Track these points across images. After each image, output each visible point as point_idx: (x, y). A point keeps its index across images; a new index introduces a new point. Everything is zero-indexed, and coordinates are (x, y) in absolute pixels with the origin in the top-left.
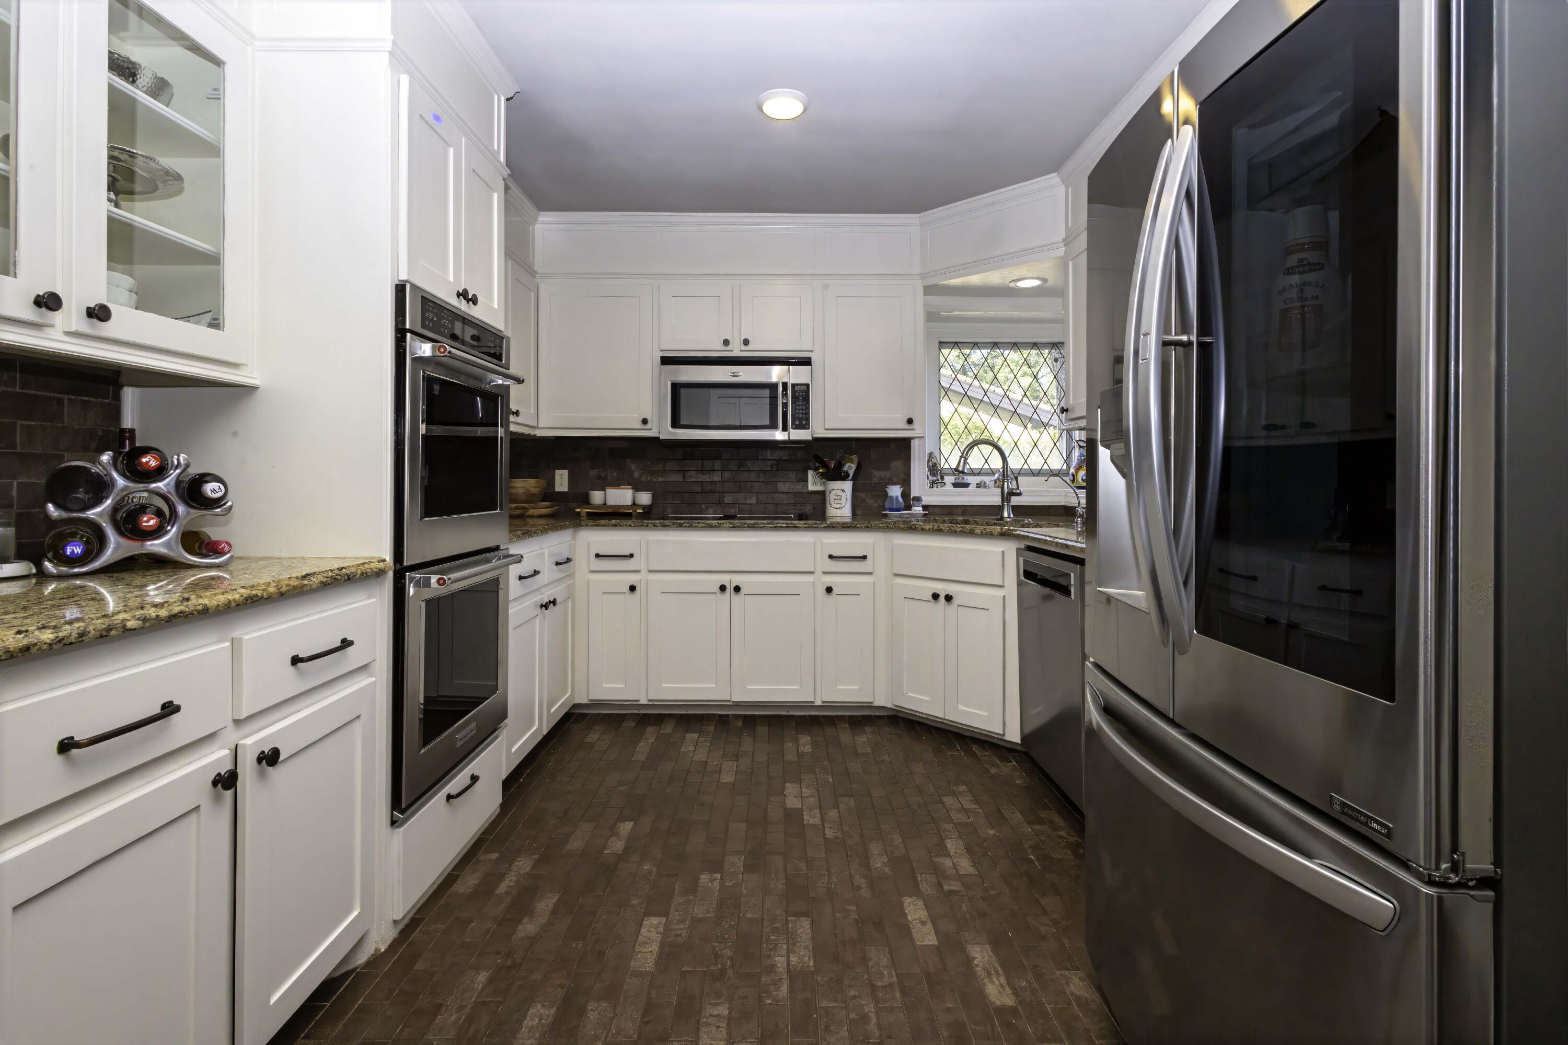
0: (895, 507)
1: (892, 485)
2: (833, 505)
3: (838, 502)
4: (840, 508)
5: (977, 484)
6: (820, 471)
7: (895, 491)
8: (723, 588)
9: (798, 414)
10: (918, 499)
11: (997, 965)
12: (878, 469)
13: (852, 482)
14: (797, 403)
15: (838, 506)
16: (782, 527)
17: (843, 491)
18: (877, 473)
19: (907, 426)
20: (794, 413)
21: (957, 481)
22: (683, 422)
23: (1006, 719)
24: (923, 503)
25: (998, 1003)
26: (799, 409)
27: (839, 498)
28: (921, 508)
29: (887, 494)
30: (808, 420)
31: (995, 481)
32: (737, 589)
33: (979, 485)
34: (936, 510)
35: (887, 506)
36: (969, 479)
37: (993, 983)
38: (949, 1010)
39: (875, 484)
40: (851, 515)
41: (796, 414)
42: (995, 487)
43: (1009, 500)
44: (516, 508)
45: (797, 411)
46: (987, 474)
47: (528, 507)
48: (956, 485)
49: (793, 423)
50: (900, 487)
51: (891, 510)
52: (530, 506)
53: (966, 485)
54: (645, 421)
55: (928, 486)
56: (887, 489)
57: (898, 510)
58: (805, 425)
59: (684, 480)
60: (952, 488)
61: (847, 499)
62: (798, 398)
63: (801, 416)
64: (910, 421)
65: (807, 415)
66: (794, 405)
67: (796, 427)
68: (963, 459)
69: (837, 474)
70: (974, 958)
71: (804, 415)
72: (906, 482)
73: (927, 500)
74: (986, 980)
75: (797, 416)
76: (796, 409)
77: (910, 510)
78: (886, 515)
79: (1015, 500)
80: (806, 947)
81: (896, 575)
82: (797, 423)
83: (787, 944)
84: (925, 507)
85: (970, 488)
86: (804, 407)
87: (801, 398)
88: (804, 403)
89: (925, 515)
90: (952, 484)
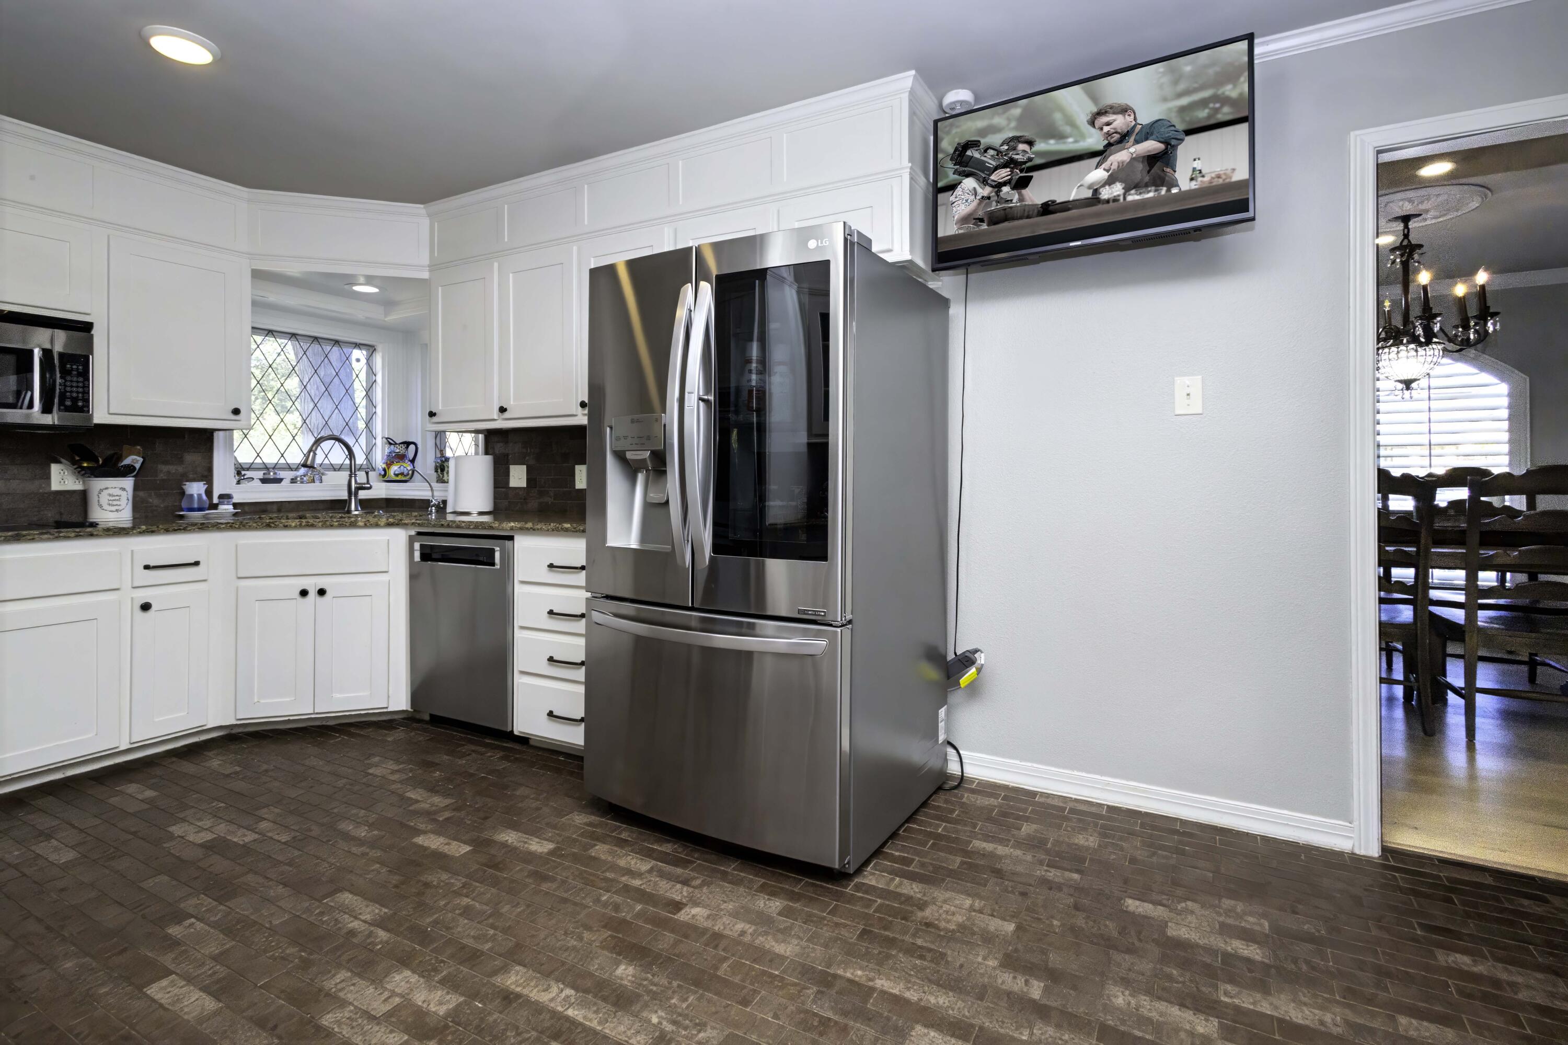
0: (194, 506)
1: (191, 481)
2: (99, 506)
3: (114, 503)
4: (114, 510)
5: (292, 479)
6: (84, 465)
7: (196, 489)
9: (71, 392)
10: (225, 496)
11: (525, 836)
12: (166, 463)
13: (135, 478)
14: (68, 379)
17: (123, 489)
19: (225, 416)
20: (63, 391)
21: (266, 476)
23: (390, 693)
24: (235, 500)
25: (546, 850)
26: (71, 387)
27: (115, 498)
28: (231, 507)
29: (182, 491)
30: (87, 401)
33: (293, 481)
34: (247, 509)
35: (184, 504)
36: (282, 474)
37: (531, 844)
38: (521, 870)
39: (163, 480)
40: (131, 516)
41: (66, 392)
43: (356, 494)
45: (68, 389)
48: (264, 481)
49: (62, 403)
50: (201, 483)
51: (191, 510)
53: (279, 481)
55: (234, 481)
56: (184, 487)
57: (200, 509)
58: (83, 406)
60: (259, 483)
61: (128, 499)
62: (79, 374)
63: (75, 395)
64: (236, 411)
65: (85, 395)
66: (63, 381)
67: (68, 408)
68: (312, 454)
69: (113, 469)
70: (507, 841)
71: (80, 395)
72: (207, 476)
73: (235, 497)
74: (526, 846)
75: (68, 394)
76: (66, 386)
77: (217, 509)
78: (182, 517)
79: (363, 494)
80: (367, 906)
81: (240, 577)
82: (68, 403)
83: (345, 913)
84: (235, 505)
85: (283, 483)
86: (81, 385)
87: (75, 373)
88: (81, 379)
89: (237, 513)
90: (261, 480)
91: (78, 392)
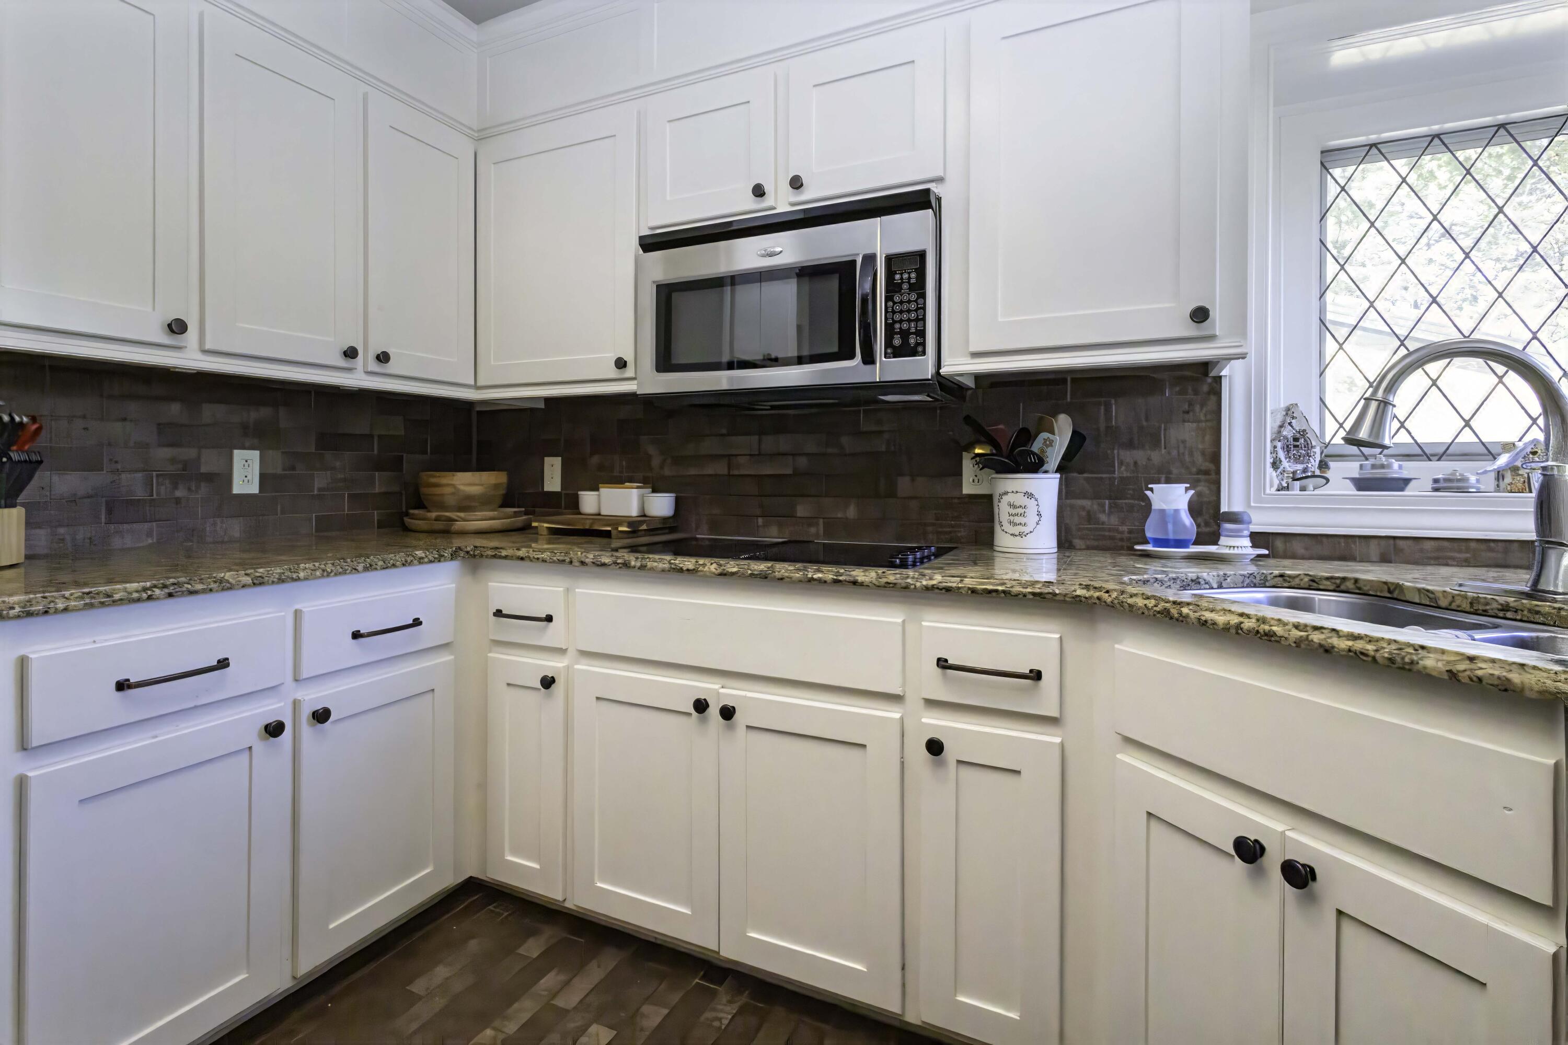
0: (1171, 536)
1: (1168, 481)
2: (1006, 526)
3: (1017, 520)
4: (1021, 535)
5: (1436, 481)
6: (978, 451)
7: (1174, 498)
8: (701, 706)
9: (901, 321)
10: (1233, 518)
12: (1128, 445)
13: (1058, 475)
14: (897, 298)
15: (1016, 530)
16: (821, 582)
17: (1033, 495)
18: (1128, 456)
19: (1191, 330)
20: (890, 321)
21: (1367, 473)
22: (678, 359)
26: (901, 312)
27: (1020, 511)
28: (1247, 542)
29: (1149, 503)
30: (920, 334)
31: (1500, 475)
32: (728, 713)
33: (1438, 486)
39: (1122, 479)
40: (1056, 550)
41: (895, 322)
42: (1498, 488)
44: (437, 519)
45: (897, 317)
46: (1466, 455)
47: (456, 518)
48: (1362, 484)
49: (889, 343)
50: (1187, 489)
52: (458, 516)
53: (1397, 484)
54: (621, 364)
55: (1271, 486)
56: (1148, 493)
58: (914, 346)
59: (729, 473)
60: (1351, 490)
61: (1045, 512)
62: (912, 288)
63: (905, 326)
64: (1200, 315)
65: (920, 324)
66: (890, 304)
67: (896, 352)
69: (1020, 458)
71: (912, 325)
72: (1205, 476)
73: (1262, 522)
75: (897, 326)
76: (894, 312)
77: (1217, 545)
78: (1147, 555)
81: (1130, 742)
82: (897, 341)
84: (1262, 539)
85: (1409, 492)
86: (913, 306)
87: (905, 286)
88: (913, 296)
89: (1259, 556)
90: (1354, 480)
91: (909, 321)
